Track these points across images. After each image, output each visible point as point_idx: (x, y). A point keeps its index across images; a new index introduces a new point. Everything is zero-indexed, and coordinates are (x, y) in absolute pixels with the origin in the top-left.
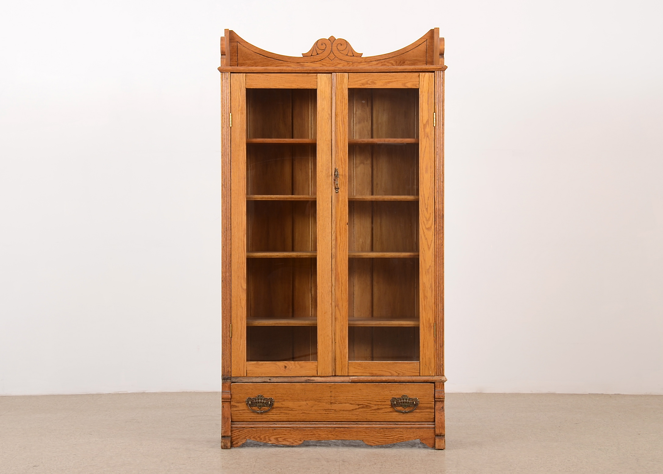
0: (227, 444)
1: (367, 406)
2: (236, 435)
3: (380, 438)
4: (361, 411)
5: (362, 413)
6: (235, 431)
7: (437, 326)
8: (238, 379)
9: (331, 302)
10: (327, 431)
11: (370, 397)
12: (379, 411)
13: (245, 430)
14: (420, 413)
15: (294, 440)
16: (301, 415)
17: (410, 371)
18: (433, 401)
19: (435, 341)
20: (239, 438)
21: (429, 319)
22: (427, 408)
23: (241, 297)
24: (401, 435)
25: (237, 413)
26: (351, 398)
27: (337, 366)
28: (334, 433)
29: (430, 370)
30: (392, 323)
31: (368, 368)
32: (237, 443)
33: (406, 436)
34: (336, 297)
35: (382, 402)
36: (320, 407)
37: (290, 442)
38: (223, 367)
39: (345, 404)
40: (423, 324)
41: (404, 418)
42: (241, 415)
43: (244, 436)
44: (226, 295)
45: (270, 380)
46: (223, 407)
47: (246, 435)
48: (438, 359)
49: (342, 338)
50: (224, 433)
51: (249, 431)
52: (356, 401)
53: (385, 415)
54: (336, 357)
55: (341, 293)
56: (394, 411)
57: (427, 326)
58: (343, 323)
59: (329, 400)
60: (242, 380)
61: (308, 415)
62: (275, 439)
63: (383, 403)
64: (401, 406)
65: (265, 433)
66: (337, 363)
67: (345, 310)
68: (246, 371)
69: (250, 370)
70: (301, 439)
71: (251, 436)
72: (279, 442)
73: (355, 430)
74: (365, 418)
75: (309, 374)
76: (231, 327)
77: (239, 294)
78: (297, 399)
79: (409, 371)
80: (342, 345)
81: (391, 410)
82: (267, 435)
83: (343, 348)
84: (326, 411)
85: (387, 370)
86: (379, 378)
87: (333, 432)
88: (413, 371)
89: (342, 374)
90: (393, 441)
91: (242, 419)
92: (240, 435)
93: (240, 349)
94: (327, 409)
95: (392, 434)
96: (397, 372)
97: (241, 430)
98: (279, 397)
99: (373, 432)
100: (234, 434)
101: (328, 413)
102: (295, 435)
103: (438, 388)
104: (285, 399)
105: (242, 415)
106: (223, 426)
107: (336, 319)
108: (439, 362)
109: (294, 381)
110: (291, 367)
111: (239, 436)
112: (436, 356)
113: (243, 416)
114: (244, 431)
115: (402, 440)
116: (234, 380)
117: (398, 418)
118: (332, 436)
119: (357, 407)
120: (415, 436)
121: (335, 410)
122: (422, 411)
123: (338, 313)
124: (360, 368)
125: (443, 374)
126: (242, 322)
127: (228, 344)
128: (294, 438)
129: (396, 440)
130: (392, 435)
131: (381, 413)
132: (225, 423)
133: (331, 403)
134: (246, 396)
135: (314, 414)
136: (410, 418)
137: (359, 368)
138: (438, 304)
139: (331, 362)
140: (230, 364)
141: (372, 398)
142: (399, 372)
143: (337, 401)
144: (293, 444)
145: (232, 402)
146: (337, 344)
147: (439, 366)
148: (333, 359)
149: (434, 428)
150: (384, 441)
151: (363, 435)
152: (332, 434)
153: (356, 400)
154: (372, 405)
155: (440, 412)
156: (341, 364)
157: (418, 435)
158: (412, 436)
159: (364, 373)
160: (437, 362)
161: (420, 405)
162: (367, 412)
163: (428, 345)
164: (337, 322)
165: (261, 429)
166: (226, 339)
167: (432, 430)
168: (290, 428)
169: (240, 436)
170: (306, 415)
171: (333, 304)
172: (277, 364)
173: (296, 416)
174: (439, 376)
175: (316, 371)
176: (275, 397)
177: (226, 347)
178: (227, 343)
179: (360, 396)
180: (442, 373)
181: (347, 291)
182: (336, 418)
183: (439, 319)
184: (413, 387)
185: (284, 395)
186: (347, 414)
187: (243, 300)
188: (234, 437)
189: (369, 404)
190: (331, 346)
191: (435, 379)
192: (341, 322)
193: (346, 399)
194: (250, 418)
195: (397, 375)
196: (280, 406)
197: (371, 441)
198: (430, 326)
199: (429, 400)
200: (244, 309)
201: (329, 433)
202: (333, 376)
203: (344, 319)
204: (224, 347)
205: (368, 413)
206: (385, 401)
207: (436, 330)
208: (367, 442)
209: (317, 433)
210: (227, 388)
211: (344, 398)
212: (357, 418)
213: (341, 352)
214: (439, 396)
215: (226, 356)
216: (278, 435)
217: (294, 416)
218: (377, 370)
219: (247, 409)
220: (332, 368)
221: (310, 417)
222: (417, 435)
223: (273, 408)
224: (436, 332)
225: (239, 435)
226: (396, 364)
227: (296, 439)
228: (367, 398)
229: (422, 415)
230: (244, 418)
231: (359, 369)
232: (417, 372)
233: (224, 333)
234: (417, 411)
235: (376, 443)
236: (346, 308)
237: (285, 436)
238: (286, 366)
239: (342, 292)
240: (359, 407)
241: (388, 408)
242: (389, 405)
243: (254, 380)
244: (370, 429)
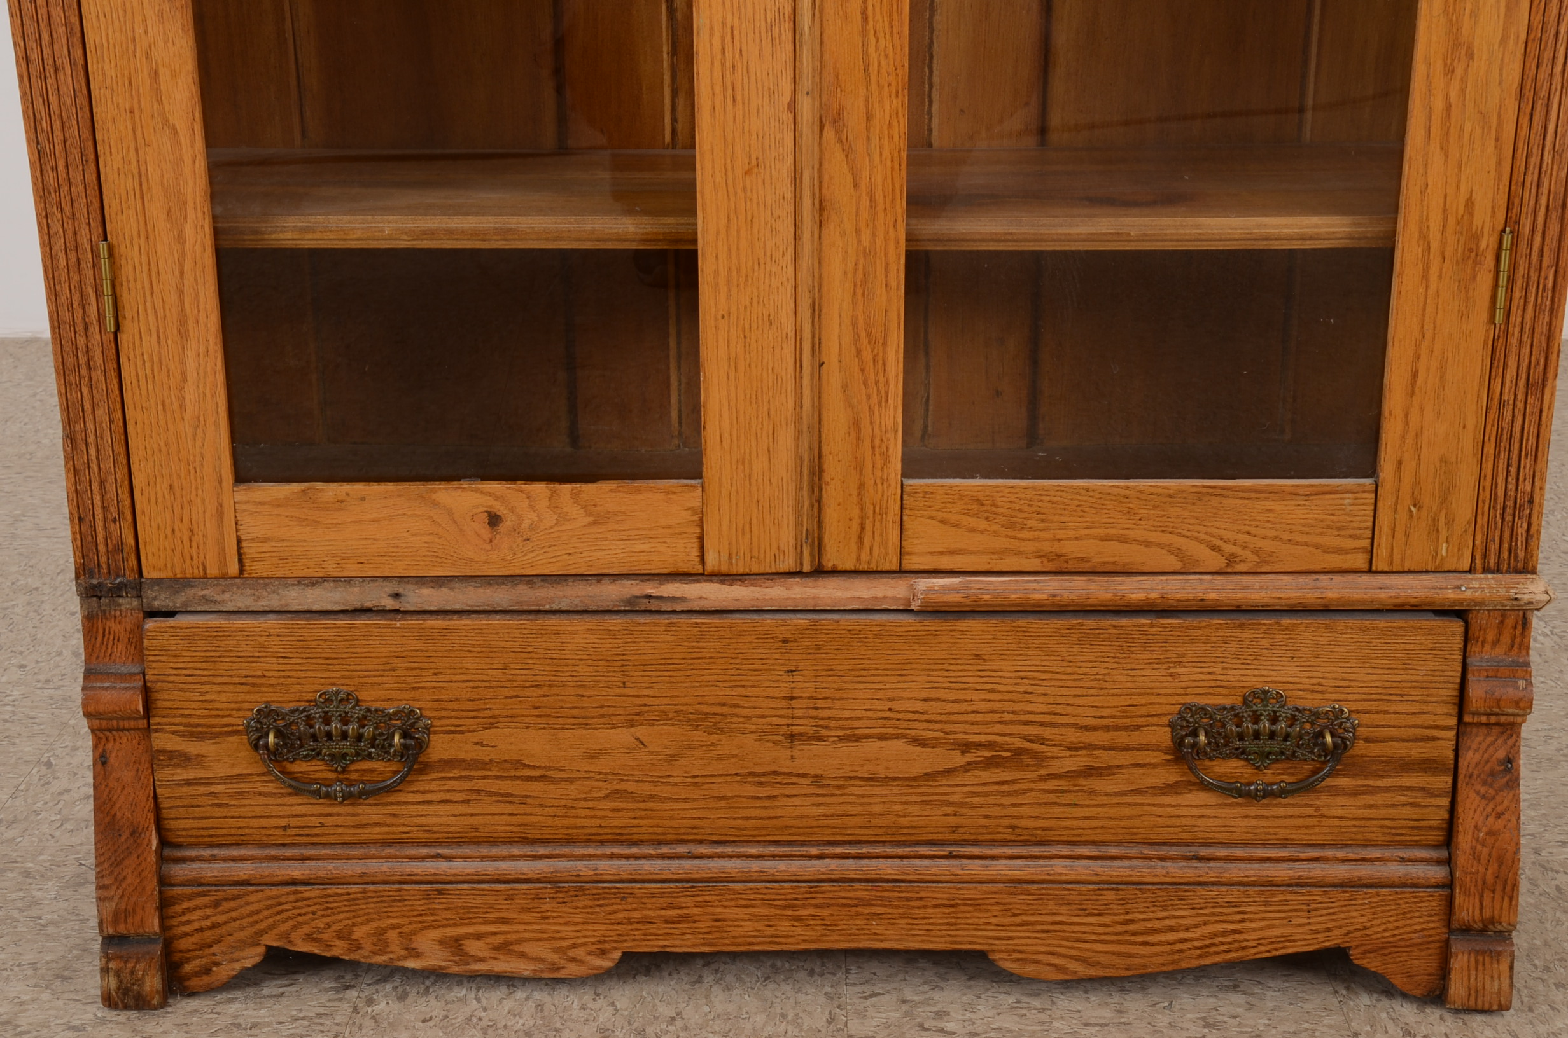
0: (140, 982)
1: (1018, 753)
2: (196, 925)
3: (1094, 937)
4: (984, 784)
5: (987, 794)
6: (185, 905)
7: (1523, 248)
8: (191, 592)
9: (787, 98)
10: (768, 903)
11: (1041, 699)
12: (1098, 784)
13: (255, 898)
14: (1355, 793)
15: (555, 950)
16: (603, 805)
17: (1306, 544)
18: (1447, 728)
19: (1496, 353)
20: (219, 941)
21: (1470, 203)
22: (1406, 766)
23: (154, 53)
24: (1230, 927)
25: (195, 797)
26: (920, 706)
27: (831, 514)
28: (812, 911)
29: (1444, 534)
30: (1198, 226)
31: (1030, 523)
32: (207, 971)
33: (1261, 929)
34: (827, 56)
35: (1117, 728)
36: (719, 758)
37: (542, 960)
38: (81, 519)
39: (884, 743)
40: (1424, 237)
41: (1254, 822)
42: (219, 805)
43: (252, 930)
44: (46, 37)
45: (396, 596)
46: (104, 763)
47: (263, 925)
48: (1502, 465)
49: (863, 334)
50: (115, 921)
51: (280, 904)
52: (948, 728)
53: (1130, 804)
54: (820, 457)
55: (864, 33)
56: (1194, 784)
57: (1447, 254)
58: (874, 235)
59: (776, 720)
60: (217, 598)
61: (650, 805)
62: (441, 942)
63: (1123, 738)
64: (1237, 757)
65: (377, 913)
66: (833, 494)
67: (886, 153)
68: (239, 548)
69: (265, 540)
70: (607, 946)
71: (295, 927)
72: (468, 964)
73: (941, 893)
74: (1006, 822)
75: (649, 562)
76: (104, 263)
77: (139, 31)
78: (574, 712)
79: (1297, 543)
80: (865, 383)
81: (1172, 775)
82: (395, 921)
83: (869, 398)
84: (761, 784)
85: (1155, 537)
86: (1100, 590)
87: (804, 906)
88: (1330, 541)
89: (865, 557)
90: (1176, 957)
91: (233, 831)
92: (225, 923)
93: (183, 406)
94: (764, 774)
95: (1175, 917)
96: (1219, 550)
97: (226, 899)
98: (457, 700)
99: (1052, 907)
100: (183, 919)
101: (770, 797)
102: (566, 924)
103: (1487, 647)
104: (497, 712)
105: (228, 805)
106: (107, 881)
107: (822, 209)
108: (1511, 486)
109: (555, 607)
110: (529, 517)
111: (217, 931)
112: (1490, 449)
113: (233, 812)
114: (248, 904)
115: (1237, 950)
116: (163, 596)
117: (1211, 822)
118: (799, 930)
119: (958, 759)
120: (1318, 932)
121: (816, 776)
122: (1370, 783)
123: (836, 156)
124: (983, 524)
125: (1526, 560)
126: (181, 232)
127: (97, 375)
128: (564, 939)
129: (1199, 952)
130: (1172, 923)
131: (1107, 794)
132: (118, 863)
133: (792, 737)
134: (248, 697)
135: (686, 800)
136: (1288, 822)
137: (973, 521)
138: (1543, 93)
139: (792, 487)
140: (128, 502)
141: (1052, 708)
142: (1237, 550)
143: (833, 724)
144: (558, 969)
145: (157, 731)
146: (834, 377)
147: (1504, 508)
148: (806, 471)
149: (1443, 886)
150: (1119, 954)
151: (993, 920)
152: (798, 919)
153: (953, 718)
154: (1055, 751)
155: (1491, 792)
156: (855, 499)
157: (1340, 927)
158: (1300, 930)
159: (1002, 552)
160: (1494, 486)
161: (1360, 749)
162: (1016, 787)
163: (1442, 378)
164: (832, 231)
165: (354, 889)
166: (81, 341)
167: (1433, 902)
168: (538, 881)
169: (224, 930)
170: (631, 806)
171: (807, 108)
172: (435, 504)
173: (573, 812)
174: (1498, 570)
175: (696, 545)
176: (436, 705)
177: (85, 391)
178: (89, 368)
179: (976, 696)
180: (1521, 554)
181: (900, 13)
182: (821, 823)
183: (1543, 201)
184: (1323, 640)
185: (490, 693)
186: (895, 799)
187: (174, 76)
188: (186, 935)
189: (1031, 741)
190: (790, 386)
191: (1478, 594)
192: (858, 231)
193: (888, 714)
194: (283, 822)
195: (1219, 562)
196: (468, 757)
197: (1040, 957)
198: (1471, 253)
199: (1419, 720)
200: (185, 141)
201: (778, 912)
202: (799, 573)
203: (880, 207)
204: (74, 395)
205: (1024, 792)
206: (1137, 728)
207: (1511, 280)
208: (1018, 960)
209: (707, 914)
210: (121, 647)
211: (877, 705)
212: (953, 820)
213: (856, 423)
214: (1498, 701)
215: (93, 452)
216: (461, 925)
217: (560, 812)
218: (1089, 537)
219: (259, 775)
220: (799, 524)
221: (661, 818)
222: (1330, 925)
223: (426, 768)
224: (1510, 289)
225: (214, 926)
226: (1219, 499)
227: (574, 946)
228: (1017, 707)
229: (1371, 806)
230: (242, 822)
231: (972, 530)
232: (1356, 550)
233: (63, 299)
234: (1343, 782)
235: (1073, 966)
236: (891, 138)
237: (505, 928)
238: (501, 510)
239: (865, 19)
240: (969, 757)
241: (1155, 766)
242: (1157, 748)
243: (294, 598)
244: (1035, 886)
